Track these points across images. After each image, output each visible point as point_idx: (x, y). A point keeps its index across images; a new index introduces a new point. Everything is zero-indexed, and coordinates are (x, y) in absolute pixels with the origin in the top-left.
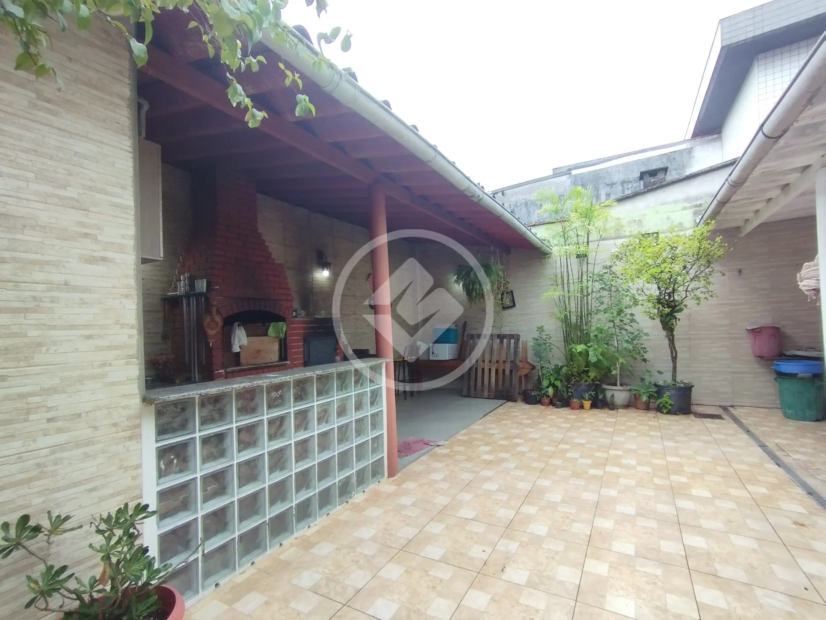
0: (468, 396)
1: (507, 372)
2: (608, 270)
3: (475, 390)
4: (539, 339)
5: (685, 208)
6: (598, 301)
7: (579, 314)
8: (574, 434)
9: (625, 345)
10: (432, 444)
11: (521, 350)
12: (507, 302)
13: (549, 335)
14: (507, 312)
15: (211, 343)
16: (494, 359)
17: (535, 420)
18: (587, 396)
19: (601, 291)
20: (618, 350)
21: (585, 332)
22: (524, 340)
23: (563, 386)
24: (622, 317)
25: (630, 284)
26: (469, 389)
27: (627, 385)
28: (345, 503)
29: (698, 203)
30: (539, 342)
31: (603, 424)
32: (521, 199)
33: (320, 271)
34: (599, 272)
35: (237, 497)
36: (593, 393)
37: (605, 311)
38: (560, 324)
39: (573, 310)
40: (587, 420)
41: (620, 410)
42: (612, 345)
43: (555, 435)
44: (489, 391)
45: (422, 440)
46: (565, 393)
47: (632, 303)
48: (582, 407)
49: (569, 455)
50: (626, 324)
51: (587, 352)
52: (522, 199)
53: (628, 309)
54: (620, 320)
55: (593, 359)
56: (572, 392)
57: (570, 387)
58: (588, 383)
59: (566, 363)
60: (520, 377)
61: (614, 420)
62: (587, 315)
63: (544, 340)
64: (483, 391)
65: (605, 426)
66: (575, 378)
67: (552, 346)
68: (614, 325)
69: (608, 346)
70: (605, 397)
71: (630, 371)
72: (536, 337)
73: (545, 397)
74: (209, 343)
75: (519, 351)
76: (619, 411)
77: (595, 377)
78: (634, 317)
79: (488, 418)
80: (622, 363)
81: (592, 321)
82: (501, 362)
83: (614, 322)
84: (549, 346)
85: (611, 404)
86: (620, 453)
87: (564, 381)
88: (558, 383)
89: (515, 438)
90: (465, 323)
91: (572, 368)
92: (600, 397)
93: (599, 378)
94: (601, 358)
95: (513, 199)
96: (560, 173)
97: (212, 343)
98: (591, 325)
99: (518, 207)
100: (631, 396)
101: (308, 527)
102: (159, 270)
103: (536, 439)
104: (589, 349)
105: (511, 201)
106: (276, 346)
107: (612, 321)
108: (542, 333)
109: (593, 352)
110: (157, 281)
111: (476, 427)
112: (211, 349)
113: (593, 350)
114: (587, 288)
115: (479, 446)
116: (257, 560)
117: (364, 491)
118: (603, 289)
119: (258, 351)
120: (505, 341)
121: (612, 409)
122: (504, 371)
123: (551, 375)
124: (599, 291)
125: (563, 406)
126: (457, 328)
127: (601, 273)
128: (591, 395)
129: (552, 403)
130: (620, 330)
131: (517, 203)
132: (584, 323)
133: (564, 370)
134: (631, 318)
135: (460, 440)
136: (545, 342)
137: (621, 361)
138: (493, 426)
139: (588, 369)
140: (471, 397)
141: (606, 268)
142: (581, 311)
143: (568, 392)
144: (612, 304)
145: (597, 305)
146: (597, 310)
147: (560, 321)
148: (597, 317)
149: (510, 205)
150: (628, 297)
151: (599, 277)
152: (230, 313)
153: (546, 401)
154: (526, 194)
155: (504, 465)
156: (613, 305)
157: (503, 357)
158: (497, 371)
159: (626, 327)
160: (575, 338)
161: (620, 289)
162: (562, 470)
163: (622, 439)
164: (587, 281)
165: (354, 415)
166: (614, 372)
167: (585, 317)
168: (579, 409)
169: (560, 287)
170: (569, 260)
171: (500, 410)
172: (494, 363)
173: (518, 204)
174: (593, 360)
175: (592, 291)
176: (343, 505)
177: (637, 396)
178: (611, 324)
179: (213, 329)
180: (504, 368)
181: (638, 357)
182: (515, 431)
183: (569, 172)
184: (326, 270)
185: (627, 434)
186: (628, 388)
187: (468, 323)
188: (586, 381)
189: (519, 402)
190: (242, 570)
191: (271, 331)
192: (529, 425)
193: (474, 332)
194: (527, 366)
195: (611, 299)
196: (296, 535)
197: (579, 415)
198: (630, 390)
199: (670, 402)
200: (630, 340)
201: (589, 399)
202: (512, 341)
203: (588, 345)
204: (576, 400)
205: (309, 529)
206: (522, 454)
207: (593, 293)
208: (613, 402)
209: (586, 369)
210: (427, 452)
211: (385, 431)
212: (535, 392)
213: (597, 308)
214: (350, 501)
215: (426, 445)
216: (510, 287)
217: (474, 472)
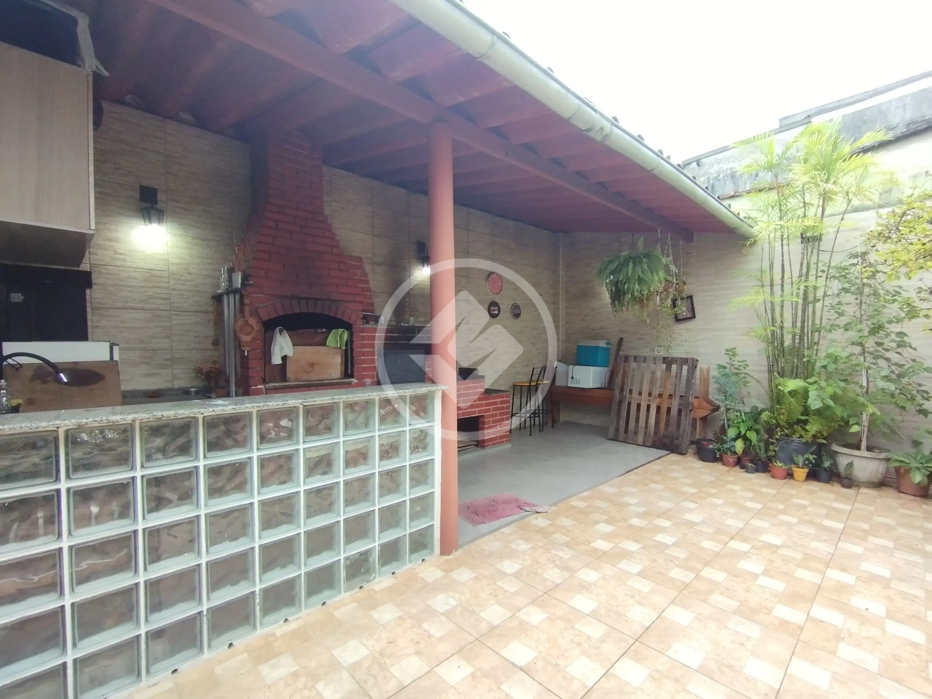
0: (615, 439)
1: (674, 412)
2: (859, 258)
3: (626, 431)
4: (728, 366)
6: (833, 311)
7: (798, 331)
8: (764, 524)
9: (881, 384)
10: (528, 509)
11: (698, 382)
12: (683, 310)
13: (746, 361)
14: (683, 326)
15: (246, 352)
16: (656, 392)
17: (703, 489)
18: (800, 460)
19: (843, 294)
20: (867, 392)
21: (805, 359)
22: (705, 367)
23: (760, 441)
24: (881, 338)
25: (903, 282)
26: (617, 430)
27: (881, 450)
28: (358, 589)
30: (727, 371)
31: (824, 511)
32: (725, 169)
33: (420, 267)
34: (841, 263)
35: (144, 577)
36: (811, 457)
37: (847, 328)
38: (763, 345)
39: (788, 324)
40: (795, 501)
41: (864, 490)
42: (857, 383)
43: (729, 522)
44: (645, 434)
45: (517, 500)
46: (763, 452)
47: (903, 315)
48: (790, 475)
49: (744, 565)
50: (887, 350)
51: (806, 392)
52: (727, 169)
53: (893, 325)
54: (876, 343)
55: (814, 403)
56: (775, 451)
57: (772, 444)
58: (804, 440)
59: (769, 406)
60: (694, 420)
61: (848, 507)
62: (812, 332)
63: (736, 368)
64: (636, 433)
65: (827, 517)
66: (783, 431)
67: (749, 379)
68: (864, 350)
69: (846, 385)
70: (835, 464)
71: (889, 427)
72: (723, 363)
73: (729, 453)
74: (244, 351)
75: (695, 383)
76: (861, 491)
77: (820, 432)
78: (905, 339)
79: (631, 476)
80: (873, 414)
81: (821, 342)
82: (666, 395)
83: (863, 346)
84: (744, 378)
85: (845, 478)
86: (849, 579)
87: (762, 432)
88: (752, 436)
89: (659, 517)
90: (621, 340)
91: (779, 414)
92: (827, 464)
93: (825, 434)
94: (831, 403)
95: (713, 170)
96: (792, 123)
97: (248, 351)
98: (817, 350)
99: (720, 180)
100: (887, 470)
101: (285, 622)
102: (211, 263)
103: (694, 524)
104: (811, 386)
105: (710, 174)
106: (338, 360)
107: (861, 344)
108: (733, 358)
109: (816, 392)
110: (207, 275)
111: (607, 489)
112: (247, 358)
113: (817, 389)
114: (815, 288)
115: (597, 523)
116: (183, 667)
117: (393, 573)
118: (846, 290)
119: (312, 365)
120: (674, 367)
121: (849, 487)
122: (669, 410)
123: (743, 421)
124: (838, 295)
125: (757, 471)
126: (609, 346)
127: (845, 264)
128: (808, 459)
129: (739, 463)
130: (874, 358)
131: (719, 175)
132: (806, 345)
133: (765, 416)
134: (899, 339)
135: (574, 507)
136: (738, 371)
137: (871, 409)
138: (633, 490)
139: (807, 418)
140: (619, 441)
141: (856, 256)
142: (803, 327)
143: (767, 450)
144: (862, 315)
145: (832, 318)
146: (832, 325)
147: (763, 341)
148: (830, 336)
149: (709, 178)
150: (896, 303)
151: (840, 271)
152: (274, 315)
153: (732, 459)
154: (734, 162)
155: (624, 565)
156: (864, 318)
157: (669, 390)
158: (659, 408)
159: (888, 355)
160: (788, 368)
161: (882, 292)
162: (722, 594)
163: (858, 549)
164: (816, 278)
165: (377, 465)
166: (855, 429)
167: (808, 336)
168: (785, 478)
169: (768, 289)
170: (785, 248)
171: (655, 466)
172: (655, 398)
173: (721, 176)
174: (816, 404)
175: (825, 295)
176: (352, 592)
177: (902, 471)
178: (857, 349)
179: (248, 334)
180: (669, 406)
181: (908, 405)
182: (665, 505)
183: (808, 120)
184: (426, 266)
185: (871, 539)
186: (883, 455)
187: (624, 340)
188: (801, 436)
189: (689, 456)
190: (152, 680)
191: (331, 340)
192: (692, 498)
193: (632, 353)
194: (705, 405)
195: (860, 308)
196: (260, 631)
197: (783, 490)
198: (888, 460)
200: (894, 376)
201: (805, 465)
202: (685, 368)
203: (809, 380)
204: (780, 465)
205: (287, 623)
206: (662, 547)
207: (826, 298)
208: (850, 474)
209: (803, 418)
210: (516, 521)
211: (437, 490)
212: (715, 444)
213: (831, 322)
214: (367, 586)
215: (518, 509)
216: (687, 290)
217: (568, 569)
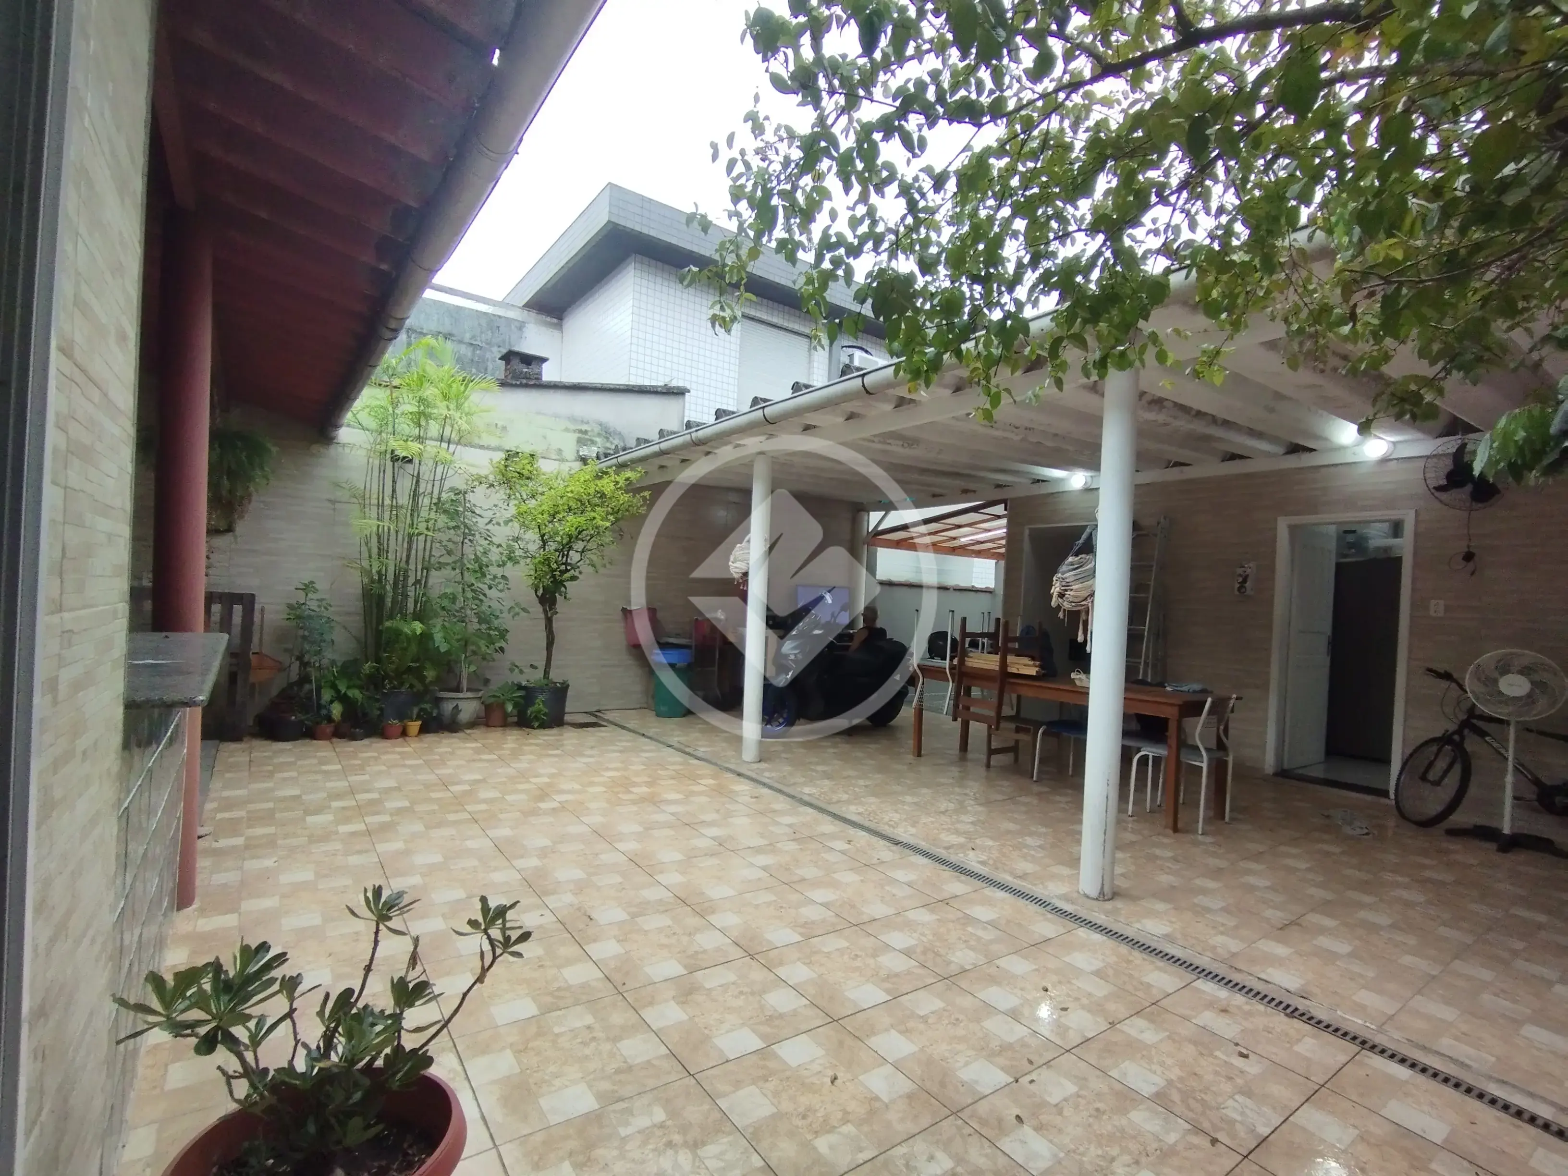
2: (461, 497)
4: (301, 606)
5: (567, 430)
13: (326, 600)
17: (344, 763)
18: (414, 713)
23: (366, 698)
27: (478, 689)
29: (584, 427)
41: (468, 731)
47: (504, 559)
48: (404, 733)
58: (415, 690)
60: (253, 687)
65: (477, 753)
67: (333, 624)
70: (441, 712)
72: (293, 603)
73: (325, 722)
75: (254, 631)
76: (465, 732)
79: (226, 775)
84: (327, 622)
85: (453, 723)
92: (435, 713)
100: (481, 707)
104: (432, 628)
108: (311, 596)
111: (226, 793)
113: (440, 631)
121: (454, 732)
123: (336, 678)
125: (366, 736)
128: (420, 710)
129: (340, 733)
133: (368, 668)
136: (316, 613)
141: (457, 493)
143: (375, 709)
145: (438, 554)
153: (328, 731)
168: (399, 737)
182: (336, 785)
186: (480, 694)
189: (251, 740)
192: (347, 772)
197: (413, 746)
198: (482, 698)
199: (546, 710)
201: (418, 717)
202: (238, 609)
204: (393, 722)
208: (455, 719)
213: (437, 559)
